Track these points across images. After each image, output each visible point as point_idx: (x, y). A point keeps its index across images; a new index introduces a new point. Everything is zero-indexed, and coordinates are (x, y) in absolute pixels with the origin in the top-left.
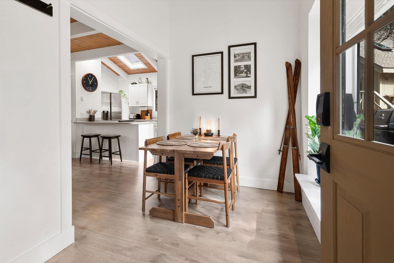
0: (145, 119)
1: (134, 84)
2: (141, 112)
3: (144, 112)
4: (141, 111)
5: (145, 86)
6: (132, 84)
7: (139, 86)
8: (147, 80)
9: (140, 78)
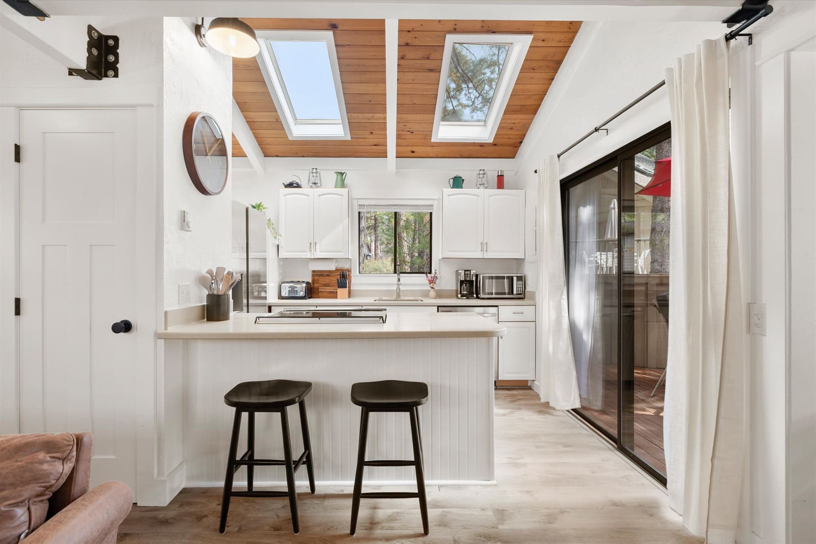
0: (336, 297)
1: (295, 187)
2: (313, 275)
3: (322, 275)
4: (314, 271)
5: (340, 197)
6: (287, 186)
7: (320, 196)
8: (339, 177)
9: (314, 171)
